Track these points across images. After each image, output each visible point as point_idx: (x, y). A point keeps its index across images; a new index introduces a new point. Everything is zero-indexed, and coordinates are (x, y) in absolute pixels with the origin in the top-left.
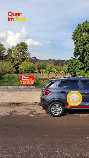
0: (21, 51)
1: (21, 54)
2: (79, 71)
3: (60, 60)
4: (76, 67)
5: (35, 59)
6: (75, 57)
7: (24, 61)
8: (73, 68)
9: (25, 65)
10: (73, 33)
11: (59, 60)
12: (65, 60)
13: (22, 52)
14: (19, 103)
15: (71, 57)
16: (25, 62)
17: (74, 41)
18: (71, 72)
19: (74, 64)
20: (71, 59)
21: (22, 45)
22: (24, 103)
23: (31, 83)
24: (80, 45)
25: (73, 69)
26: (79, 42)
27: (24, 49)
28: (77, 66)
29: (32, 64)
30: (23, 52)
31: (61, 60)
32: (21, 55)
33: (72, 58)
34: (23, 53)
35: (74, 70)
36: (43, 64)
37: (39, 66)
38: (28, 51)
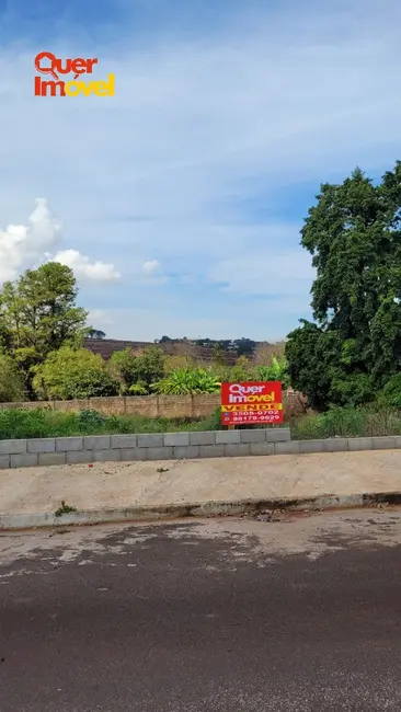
0: (46, 304)
1: (43, 314)
2: (344, 379)
3: (207, 340)
4: (329, 361)
5: (95, 336)
6: (320, 317)
7: (57, 348)
8: (315, 366)
9: (64, 363)
10: (306, 220)
11: (203, 341)
12: (229, 341)
13: (47, 308)
14: (289, 503)
15: (301, 320)
16: (65, 351)
17: (312, 252)
18: (305, 382)
19: (318, 347)
20: (302, 325)
21: (48, 274)
22: (313, 500)
23: (267, 417)
24: (345, 268)
25: (317, 369)
26: (342, 257)
27: (59, 293)
28: (332, 356)
29: (96, 360)
30: (56, 308)
31: (214, 342)
32: (46, 319)
33: (306, 322)
34: (53, 310)
35: (318, 373)
36: (146, 356)
37: (131, 367)
38: (78, 302)
